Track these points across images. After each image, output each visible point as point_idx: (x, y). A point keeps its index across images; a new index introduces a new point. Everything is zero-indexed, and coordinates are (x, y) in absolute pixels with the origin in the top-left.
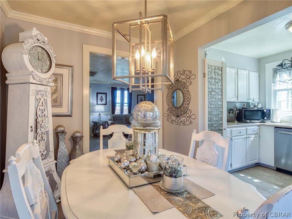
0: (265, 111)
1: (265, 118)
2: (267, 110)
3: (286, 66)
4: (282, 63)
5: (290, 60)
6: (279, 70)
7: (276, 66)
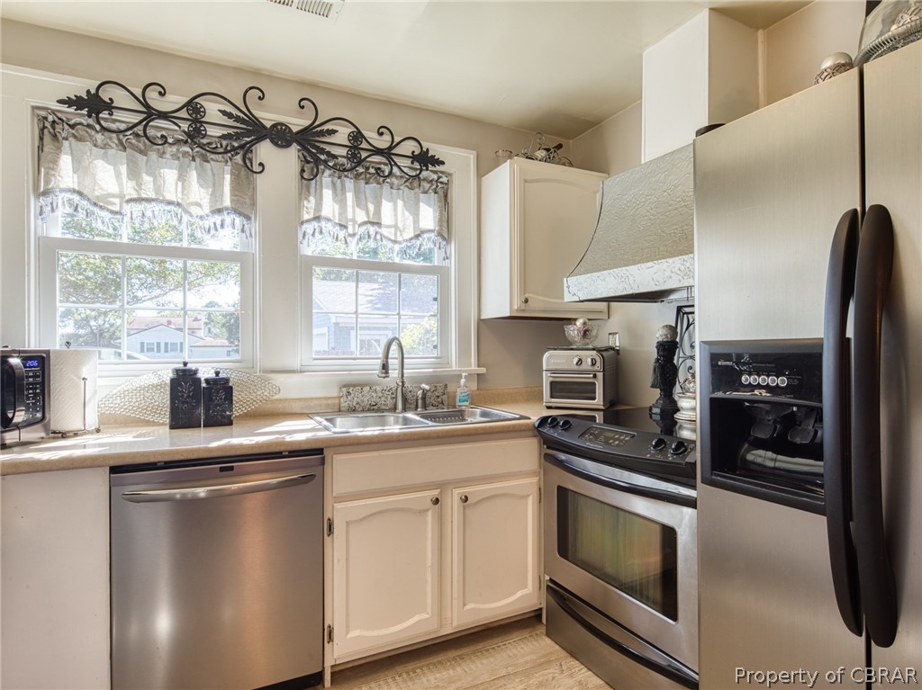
0: (16, 362)
2: (25, 360)
3: (115, 121)
4: (93, 91)
5: (138, 92)
6: (72, 127)
7: (60, 102)
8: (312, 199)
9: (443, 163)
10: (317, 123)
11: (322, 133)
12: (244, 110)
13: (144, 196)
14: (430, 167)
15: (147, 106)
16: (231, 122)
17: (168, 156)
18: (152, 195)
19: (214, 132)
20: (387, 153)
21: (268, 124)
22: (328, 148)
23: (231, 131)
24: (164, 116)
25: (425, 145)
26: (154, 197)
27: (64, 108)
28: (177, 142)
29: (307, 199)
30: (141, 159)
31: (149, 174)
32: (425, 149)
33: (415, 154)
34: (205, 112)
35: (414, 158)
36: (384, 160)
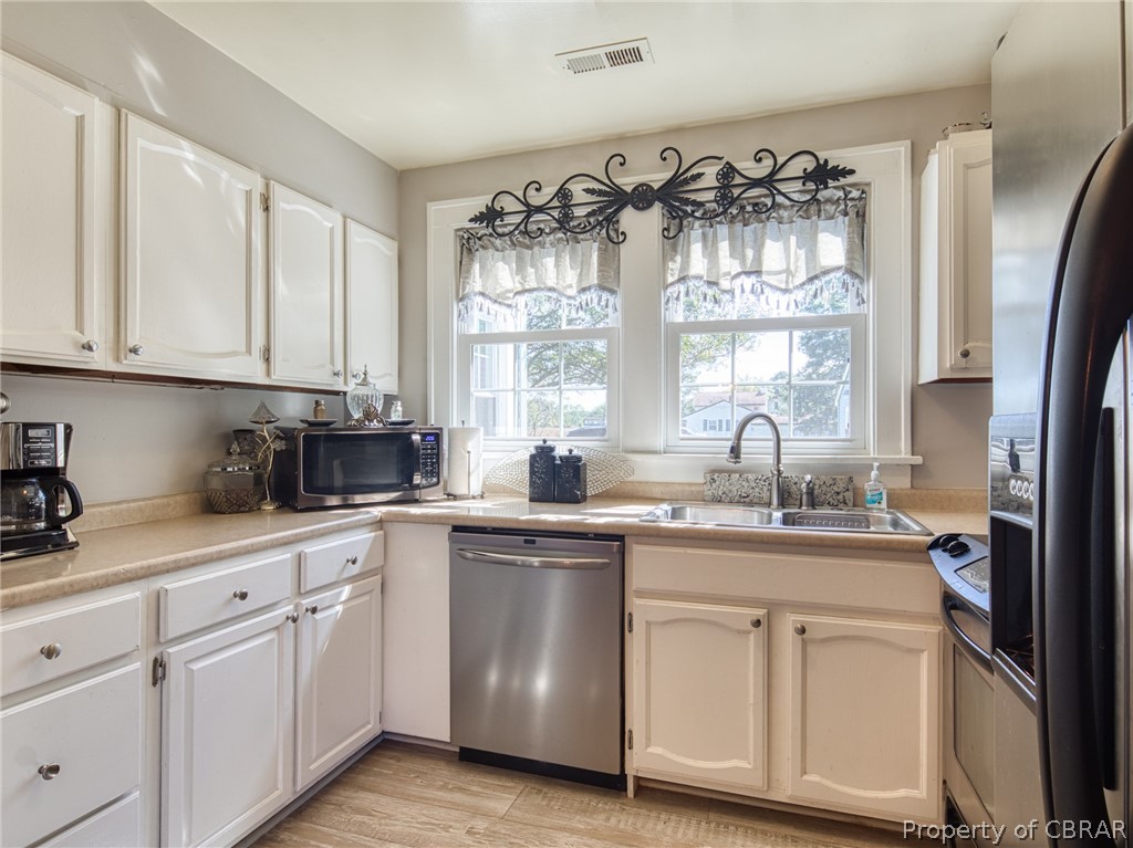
0: (416, 438)
1: (417, 479)
2: (424, 436)
3: (506, 225)
4: (490, 205)
5: (520, 194)
6: (480, 239)
7: (471, 220)
8: (678, 258)
9: (852, 172)
10: (681, 171)
11: (686, 182)
12: (607, 182)
13: (527, 287)
14: (831, 183)
15: (527, 204)
16: (594, 198)
17: (548, 245)
18: (533, 285)
19: (580, 212)
20: (769, 182)
21: (629, 189)
22: (692, 197)
23: (595, 207)
24: (540, 209)
25: (822, 156)
26: (536, 286)
27: (472, 225)
28: (553, 231)
29: (673, 260)
30: (528, 253)
31: (532, 266)
32: (822, 162)
33: (808, 171)
34: (572, 196)
35: (807, 177)
36: (765, 191)
